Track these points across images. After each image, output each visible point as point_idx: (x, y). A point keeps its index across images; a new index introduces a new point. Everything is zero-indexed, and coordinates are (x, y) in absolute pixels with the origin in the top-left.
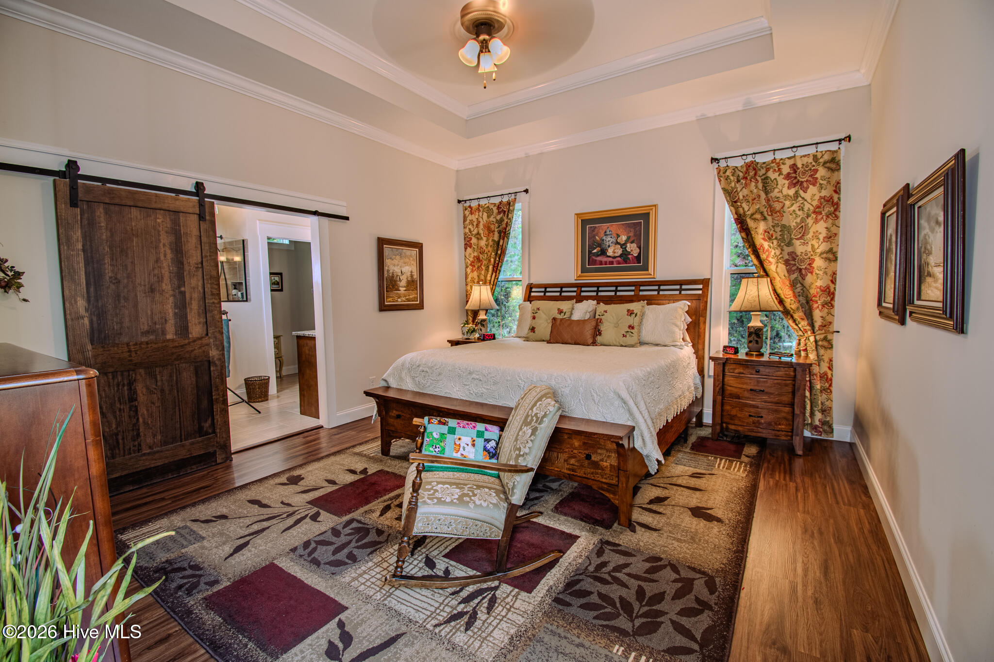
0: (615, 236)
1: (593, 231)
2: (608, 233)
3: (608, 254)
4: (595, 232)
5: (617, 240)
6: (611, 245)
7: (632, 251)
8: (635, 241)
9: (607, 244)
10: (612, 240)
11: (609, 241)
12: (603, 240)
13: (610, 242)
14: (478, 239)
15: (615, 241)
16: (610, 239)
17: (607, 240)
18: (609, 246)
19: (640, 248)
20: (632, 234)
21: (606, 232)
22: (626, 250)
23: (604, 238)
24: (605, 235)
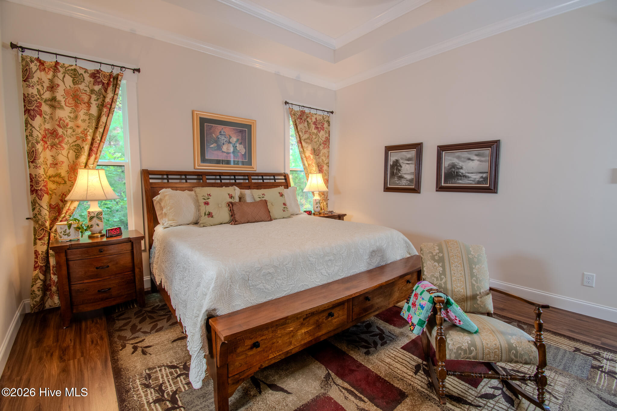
0: (228, 136)
1: (210, 129)
2: (222, 133)
3: (223, 150)
4: (212, 131)
5: (229, 140)
6: (225, 143)
7: (240, 150)
8: (243, 143)
9: (222, 141)
10: (226, 139)
11: (223, 140)
12: (219, 138)
13: (225, 140)
14: (53, 107)
15: (228, 140)
16: (224, 138)
17: (222, 139)
18: (223, 144)
19: (245, 148)
20: (240, 138)
21: (220, 132)
22: (236, 149)
23: (220, 136)
24: (220, 134)
